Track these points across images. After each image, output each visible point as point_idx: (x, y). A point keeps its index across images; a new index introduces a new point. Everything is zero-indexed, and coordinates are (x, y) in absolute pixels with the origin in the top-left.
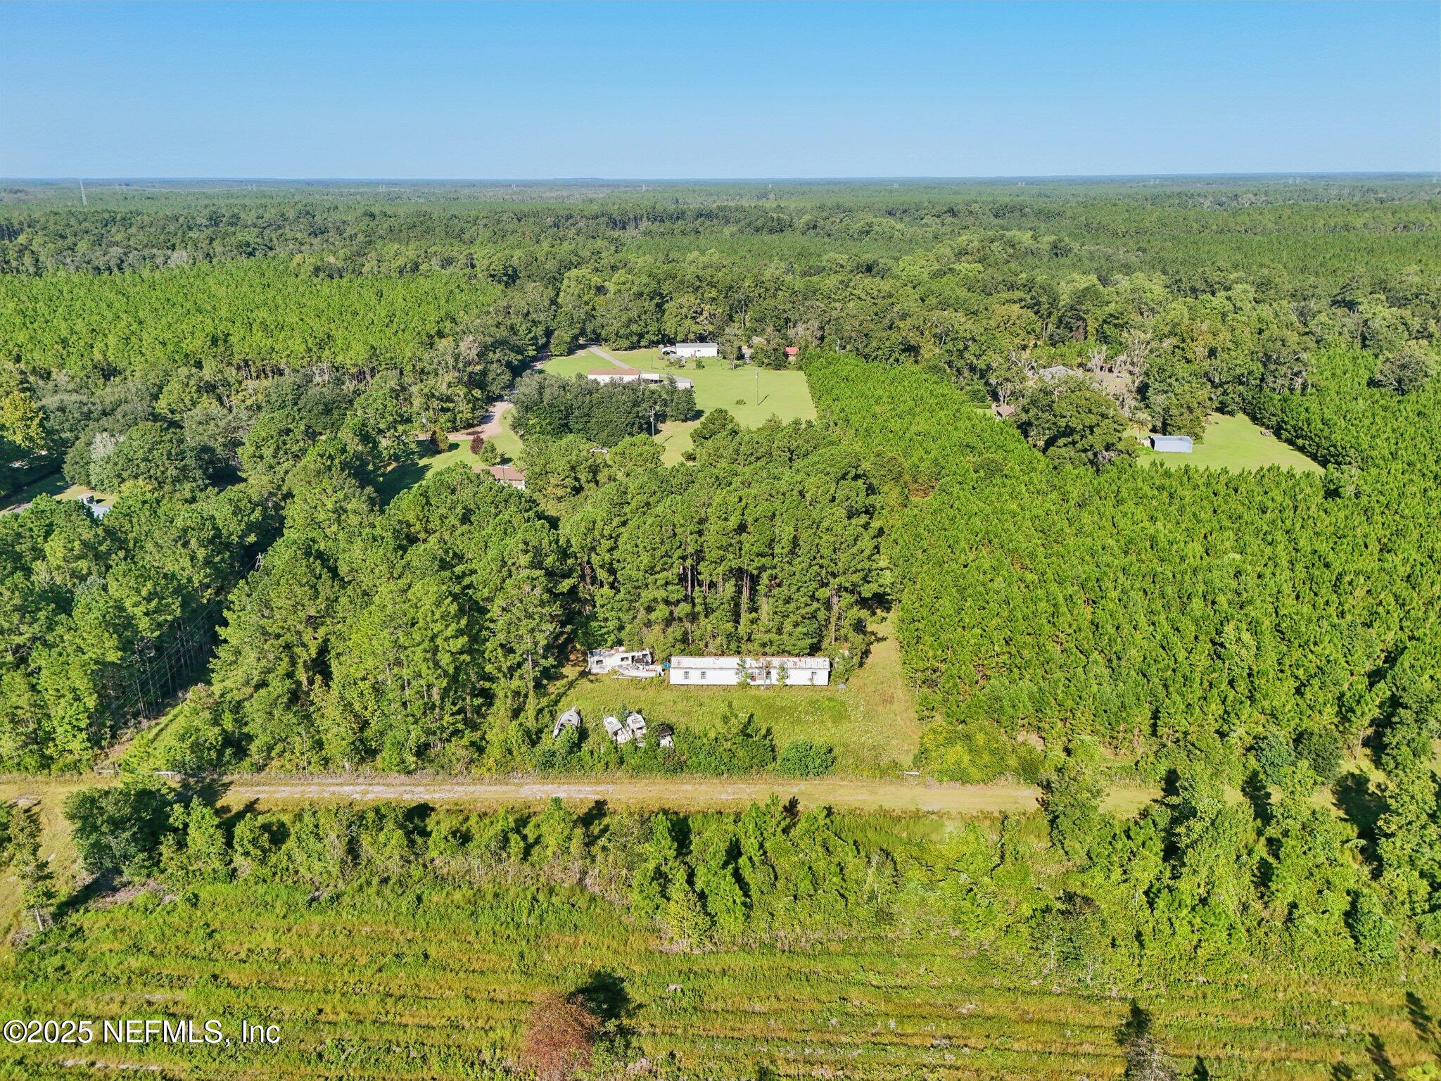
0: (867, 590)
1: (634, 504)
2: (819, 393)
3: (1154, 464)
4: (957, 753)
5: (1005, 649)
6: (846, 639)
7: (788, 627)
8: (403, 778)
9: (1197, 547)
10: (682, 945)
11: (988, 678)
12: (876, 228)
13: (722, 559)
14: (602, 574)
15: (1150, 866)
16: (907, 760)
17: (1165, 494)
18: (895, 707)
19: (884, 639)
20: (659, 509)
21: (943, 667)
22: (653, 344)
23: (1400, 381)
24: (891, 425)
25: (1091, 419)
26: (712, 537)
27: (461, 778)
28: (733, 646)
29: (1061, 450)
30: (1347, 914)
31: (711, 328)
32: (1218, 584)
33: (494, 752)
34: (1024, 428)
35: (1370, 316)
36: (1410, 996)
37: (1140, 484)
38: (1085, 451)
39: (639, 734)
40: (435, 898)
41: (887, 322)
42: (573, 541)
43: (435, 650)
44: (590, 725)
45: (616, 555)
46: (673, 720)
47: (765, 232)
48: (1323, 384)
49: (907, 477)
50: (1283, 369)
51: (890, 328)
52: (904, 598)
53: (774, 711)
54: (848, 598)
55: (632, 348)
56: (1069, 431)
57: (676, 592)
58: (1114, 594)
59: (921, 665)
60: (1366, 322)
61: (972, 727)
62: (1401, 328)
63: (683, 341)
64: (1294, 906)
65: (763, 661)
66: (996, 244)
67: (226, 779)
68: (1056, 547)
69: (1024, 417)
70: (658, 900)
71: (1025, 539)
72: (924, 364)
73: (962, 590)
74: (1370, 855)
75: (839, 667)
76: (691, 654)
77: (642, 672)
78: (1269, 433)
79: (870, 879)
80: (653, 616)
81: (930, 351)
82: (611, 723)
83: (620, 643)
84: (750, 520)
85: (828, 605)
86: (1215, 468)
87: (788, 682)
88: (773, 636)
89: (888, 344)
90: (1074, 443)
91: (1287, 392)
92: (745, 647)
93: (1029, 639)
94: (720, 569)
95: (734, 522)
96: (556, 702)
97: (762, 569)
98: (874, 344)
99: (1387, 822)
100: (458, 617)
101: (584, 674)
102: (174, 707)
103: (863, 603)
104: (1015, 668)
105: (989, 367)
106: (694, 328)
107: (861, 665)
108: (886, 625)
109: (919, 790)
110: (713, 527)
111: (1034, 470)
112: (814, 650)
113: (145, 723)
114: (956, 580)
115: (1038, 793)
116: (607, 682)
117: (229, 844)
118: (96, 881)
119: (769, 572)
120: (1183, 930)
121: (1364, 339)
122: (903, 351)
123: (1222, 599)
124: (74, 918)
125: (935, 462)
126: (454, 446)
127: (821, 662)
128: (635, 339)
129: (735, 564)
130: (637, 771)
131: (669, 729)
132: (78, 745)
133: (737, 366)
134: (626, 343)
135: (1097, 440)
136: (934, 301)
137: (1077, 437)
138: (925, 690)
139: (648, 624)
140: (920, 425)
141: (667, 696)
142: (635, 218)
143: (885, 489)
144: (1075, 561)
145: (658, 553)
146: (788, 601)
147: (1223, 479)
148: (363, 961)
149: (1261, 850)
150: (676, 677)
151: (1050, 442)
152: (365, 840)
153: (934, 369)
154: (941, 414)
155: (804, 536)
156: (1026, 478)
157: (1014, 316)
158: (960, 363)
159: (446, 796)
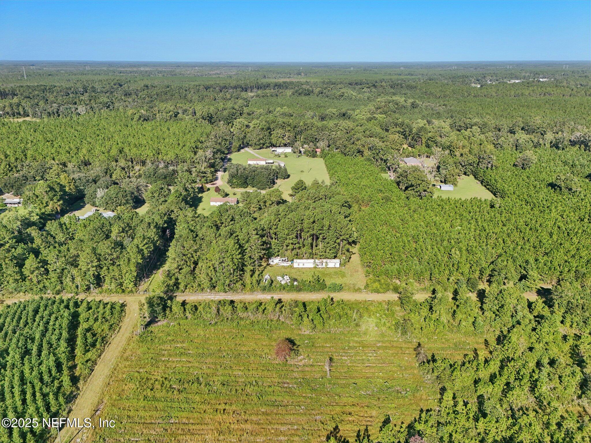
0: (350, 240)
1: (282, 215)
2: (329, 168)
3: (438, 197)
4: (376, 285)
5: (390, 256)
6: (344, 254)
7: (328, 251)
8: (224, 294)
9: (448, 225)
10: (307, 332)
11: (385, 264)
12: (346, 94)
13: (308, 231)
14: (273, 236)
15: (425, 312)
16: (363, 287)
17: (441, 207)
18: (359, 273)
19: (355, 254)
20: (289, 216)
21: (372, 262)
22: (267, 147)
23: (523, 165)
24: (355, 183)
25: (419, 182)
26: (305, 225)
27: (240, 294)
28: (311, 256)
29: (410, 192)
30: (473, 322)
31: (289, 141)
32: (453, 237)
33: (249, 286)
34: (398, 183)
35: (519, 138)
36: (486, 340)
37: (433, 204)
38: (417, 192)
39: (288, 281)
40: (242, 323)
41: (352, 141)
42: (265, 226)
43: (233, 259)
44: (273, 279)
45: (278, 230)
46: (296, 277)
47: (303, 95)
48: (498, 165)
49: (360, 202)
50: (485, 161)
51: (353, 143)
52: (361, 241)
53: (325, 275)
54: (345, 242)
56: (412, 186)
57: (295, 241)
58: (422, 240)
59: (366, 261)
60: (518, 140)
61: (380, 278)
62: (530, 142)
63: (279, 147)
64: (461, 321)
65: (321, 260)
66: (391, 104)
67: (175, 295)
68: (406, 225)
69: (398, 180)
70: (301, 321)
71: (397, 222)
72: (365, 157)
73: (378, 239)
74: (482, 308)
75: (343, 262)
76: (299, 259)
77: (285, 264)
78: (479, 183)
79: (354, 315)
80: (288, 248)
81: (367, 153)
82: (279, 278)
83: (278, 256)
84: (316, 220)
85: (339, 244)
86: (457, 198)
87: (328, 266)
88: (323, 253)
89: (352, 150)
90: (414, 189)
91: (485, 169)
92: (314, 257)
93: (397, 254)
94: (308, 234)
95: (312, 220)
96: (262, 273)
97: (320, 234)
98: (348, 150)
99: (486, 300)
100: (238, 249)
101: (268, 265)
102: (152, 275)
103: (350, 244)
104: (392, 261)
105: (387, 160)
106: (283, 142)
107: (349, 261)
108: (355, 249)
109: (366, 295)
110: (306, 222)
111: (400, 199)
112: (335, 257)
113: (146, 280)
114: (376, 236)
115: (398, 295)
116: (275, 267)
117: (185, 310)
118: (151, 320)
119: (323, 235)
120: (432, 326)
121: (517, 146)
122: (358, 152)
123: (452, 241)
124: (149, 329)
125: (369, 196)
126: (209, 189)
127: (337, 261)
128: (262, 145)
129: (312, 233)
130: (289, 291)
131: (295, 280)
132: (131, 286)
133: (299, 156)
134: (259, 147)
135: (421, 188)
136: (368, 133)
137: (415, 188)
138: (367, 268)
139: (287, 250)
140: (364, 182)
141: (293, 271)
142: (251, 87)
143: (354, 205)
144: (411, 230)
145: (290, 230)
146: (328, 243)
147: (460, 202)
148: (228, 337)
149: (455, 308)
150: (295, 265)
151: (407, 188)
152: (221, 309)
153: (369, 160)
154: (371, 177)
155: (333, 224)
156: (398, 202)
157: (396, 139)
158: (377, 157)
159: (237, 298)
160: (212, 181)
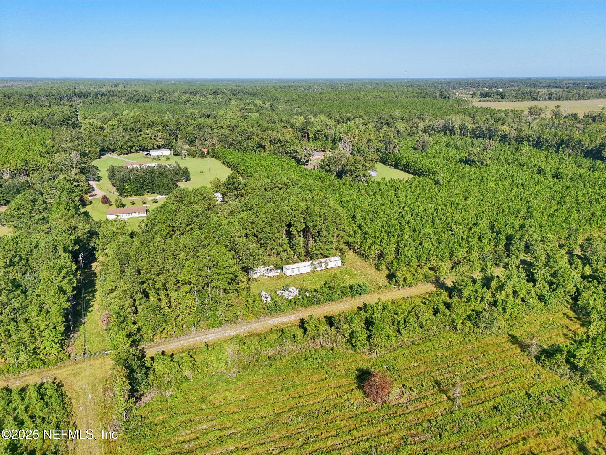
10: (374, 354)
22: (137, 151)
23: (423, 147)
27: (241, 324)
31: (163, 142)
38: (357, 177)
39: (296, 294)
55: (127, 154)
63: (152, 149)
65: (319, 261)
72: (268, 152)
76: (291, 263)
77: (273, 274)
78: (392, 168)
80: (274, 251)
81: (269, 147)
83: (260, 265)
87: (328, 267)
88: (321, 251)
89: (251, 145)
90: (352, 175)
98: (245, 145)
99: (534, 269)
102: (79, 327)
106: (156, 143)
109: (398, 292)
112: (335, 254)
113: (76, 336)
115: (431, 285)
116: (261, 280)
122: (258, 147)
126: (91, 202)
127: (338, 258)
128: (129, 149)
133: (184, 158)
134: (126, 151)
139: (271, 255)
150: (287, 273)
153: (275, 154)
158: (283, 151)
159: (241, 331)
160: (89, 193)
